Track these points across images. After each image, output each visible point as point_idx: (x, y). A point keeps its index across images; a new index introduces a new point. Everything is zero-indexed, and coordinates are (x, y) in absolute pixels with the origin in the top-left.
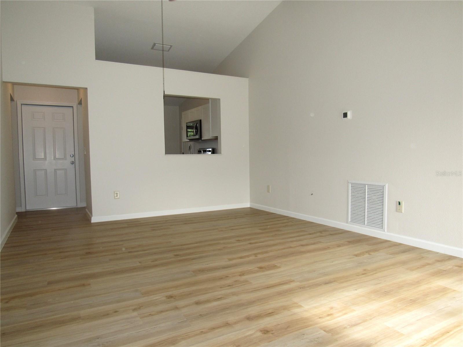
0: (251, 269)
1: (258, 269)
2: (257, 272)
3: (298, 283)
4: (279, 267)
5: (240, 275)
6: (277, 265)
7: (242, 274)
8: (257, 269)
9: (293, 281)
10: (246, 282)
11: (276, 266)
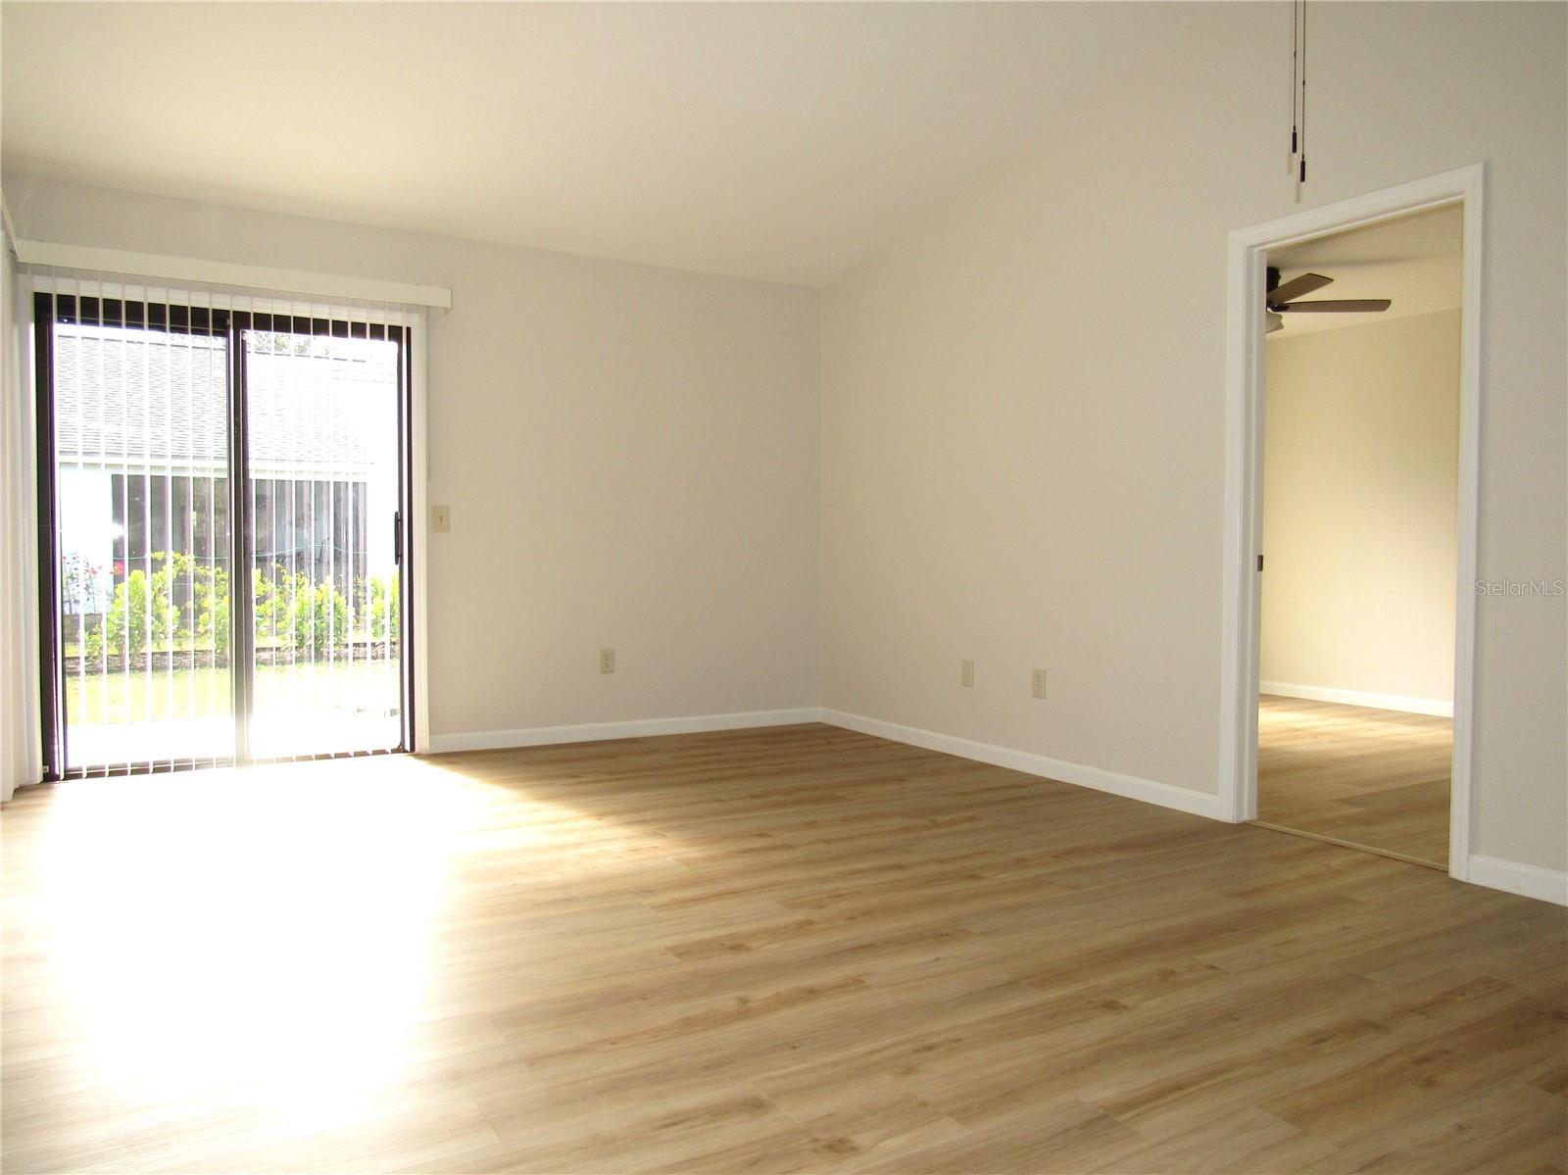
0: (770, 943)
1: (749, 944)
2: (752, 935)
3: (644, 903)
4: (669, 949)
5: (810, 922)
6: (675, 958)
7: (803, 927)
8: (752, 944)
9: (655, 907)
10: (792, 905)
11: (680, 955)
